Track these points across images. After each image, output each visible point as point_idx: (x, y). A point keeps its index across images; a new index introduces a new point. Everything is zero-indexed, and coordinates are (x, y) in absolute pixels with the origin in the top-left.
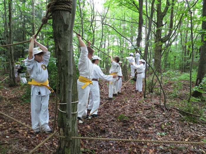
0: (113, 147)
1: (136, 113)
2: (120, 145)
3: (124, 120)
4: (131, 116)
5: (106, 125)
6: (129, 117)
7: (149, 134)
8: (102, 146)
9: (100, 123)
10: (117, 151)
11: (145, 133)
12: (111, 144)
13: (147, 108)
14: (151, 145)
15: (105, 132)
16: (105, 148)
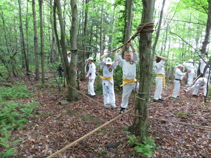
0: (172, 134)
1: (195, 113)
2: (178, 133)
3: (183, 117)
4: (189, 115)
5: (166, 118)
6: (188, 115)
7: (205, 131)
8: (163, 131)
9: (161, 116)
10: (175, 136)
11: (201, 130)
12: (170, 131)
13: (206, 111)
14: (206, 139)
15: (165, 123)
16: (165, 133)
